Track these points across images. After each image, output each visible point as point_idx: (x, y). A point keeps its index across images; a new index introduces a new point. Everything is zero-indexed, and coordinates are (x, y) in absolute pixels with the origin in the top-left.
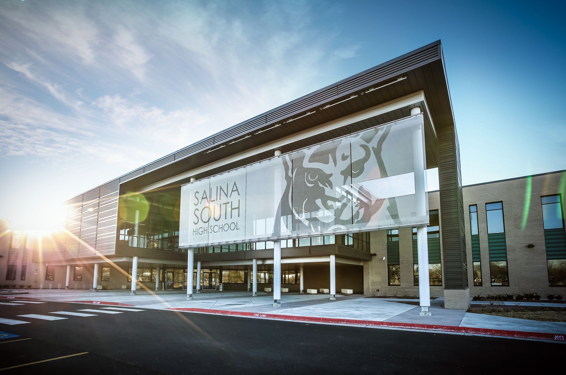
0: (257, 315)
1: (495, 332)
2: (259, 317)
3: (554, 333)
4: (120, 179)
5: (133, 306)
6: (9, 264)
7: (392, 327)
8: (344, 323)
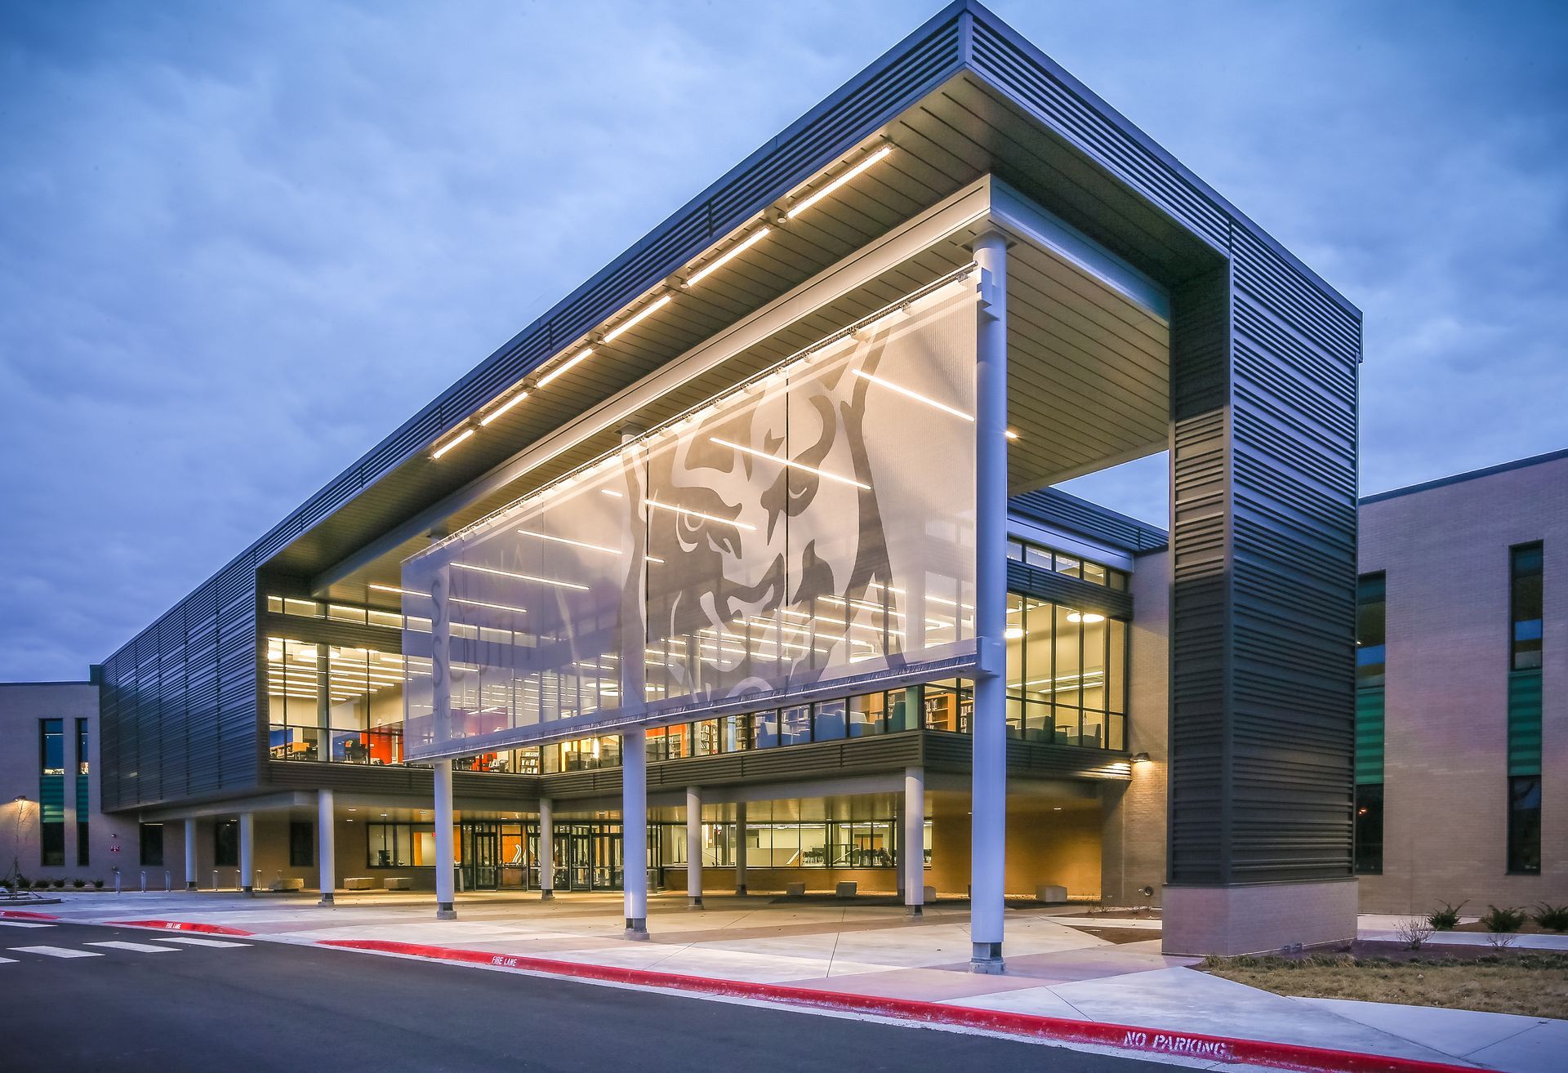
0: (498, 960)
1: (997, 1022)
2: (503, 965)
3: (1158, 1028)
4: (254, 551)
5: (249, 934)
6: (47, 820)
7: (776, 1000)
8: (675, 985)
